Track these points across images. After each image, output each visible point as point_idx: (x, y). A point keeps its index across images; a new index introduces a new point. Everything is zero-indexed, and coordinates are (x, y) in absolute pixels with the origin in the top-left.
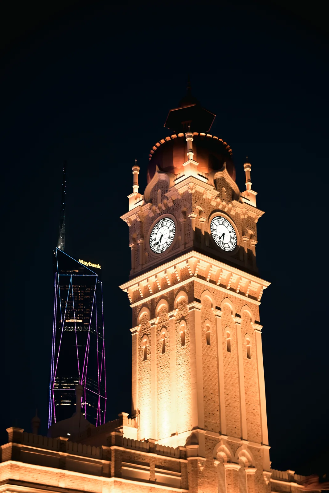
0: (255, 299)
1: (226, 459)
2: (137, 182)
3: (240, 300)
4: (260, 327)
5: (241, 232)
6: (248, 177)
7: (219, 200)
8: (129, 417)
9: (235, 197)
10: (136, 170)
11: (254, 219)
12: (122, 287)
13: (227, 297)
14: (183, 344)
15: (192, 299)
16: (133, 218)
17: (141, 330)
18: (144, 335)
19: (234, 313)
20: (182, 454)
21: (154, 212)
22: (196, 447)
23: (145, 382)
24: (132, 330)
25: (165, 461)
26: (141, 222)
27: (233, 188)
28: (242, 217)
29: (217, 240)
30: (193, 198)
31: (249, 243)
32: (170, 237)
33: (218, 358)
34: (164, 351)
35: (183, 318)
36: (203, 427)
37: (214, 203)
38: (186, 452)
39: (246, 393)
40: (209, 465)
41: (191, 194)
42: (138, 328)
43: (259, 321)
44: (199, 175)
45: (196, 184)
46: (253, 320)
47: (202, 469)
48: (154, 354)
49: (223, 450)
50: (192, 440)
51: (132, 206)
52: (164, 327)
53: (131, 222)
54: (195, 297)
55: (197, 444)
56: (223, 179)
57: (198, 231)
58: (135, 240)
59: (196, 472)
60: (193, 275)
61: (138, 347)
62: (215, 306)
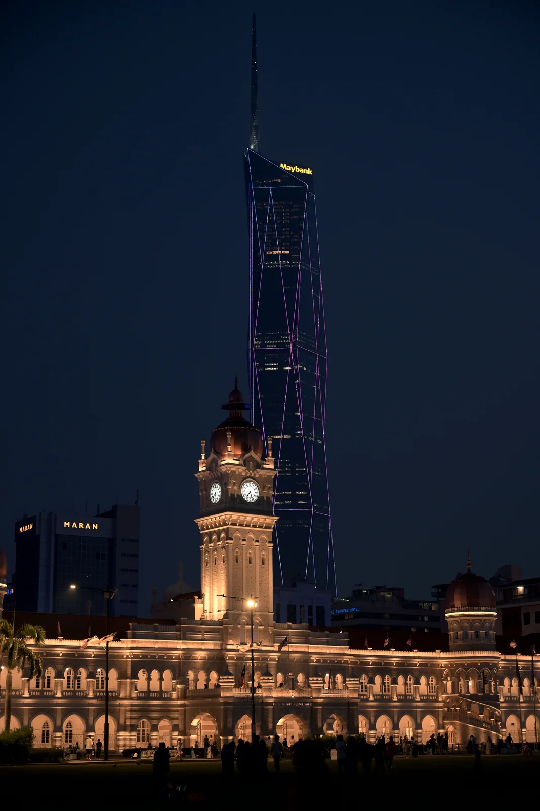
0: (270, 528)
1: (246, 623)
2: (204, 451)
3: (259, 531)
4: (272, 545)
5: (262, 487)
6: (270, 447)
7: (247, 471)
8: (198, 598)
9: (259, 466)
10: (204, 443)
11: (272, 476)
12: (196, 520)
13: (250, 531)
14: (224, 562)
15: (228, 538)
16: (201, 477)
17: (205, 548)
18: (207, 551)
19: (255, 540)
20: (220, 623)
21: (211, 476)
22: (227, 620)
23: (207, 579)
24: (201, 547)
25: (211, 628)
26: (205, 480)
27: (258, 460)
28: (264, 477)
29: (245, 497)
30: (229, 476)
31: (268, 493)
32: (219, 495)
33: (242, 569)
34: (215, 564)
35: (224, 547)
36: (232, 609)
37: (244, 474)
38: (222, 622)
39: (260, 586)
40: (235, 628)
41: (228, 474)
42: (204, 547)
43: (271, 540)
44: (234, 460)
45: (231, 468)
46: (268, 541)
47: (230, 631)
48: (211, 564)
49: (244, 619)
50: (226, 616)
51: (201, 469)
52: (215, 549)
53: (200, 479)
54: (230, 537)
55: (228, 618)
56: (251, 457)
57: (233, 495)
58: (202, 490)
59: (227, 633)
60: (228, 525)
61: (204, 557)
62: (242, 539)
